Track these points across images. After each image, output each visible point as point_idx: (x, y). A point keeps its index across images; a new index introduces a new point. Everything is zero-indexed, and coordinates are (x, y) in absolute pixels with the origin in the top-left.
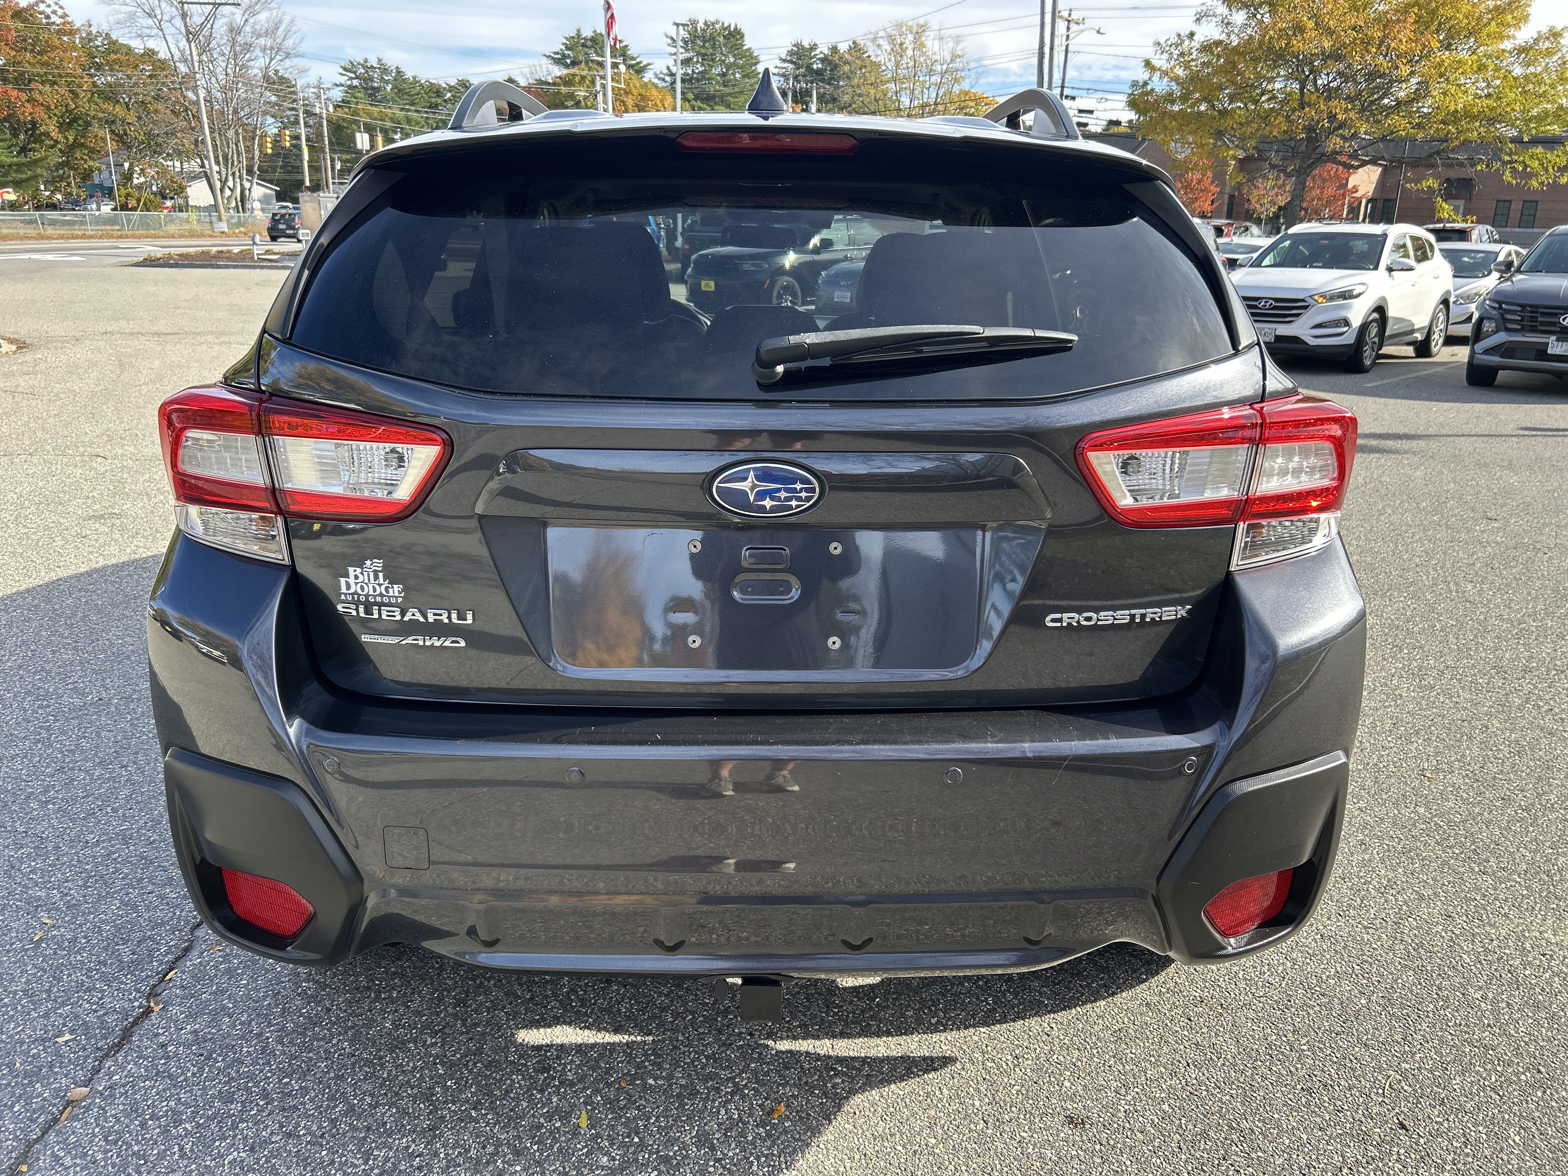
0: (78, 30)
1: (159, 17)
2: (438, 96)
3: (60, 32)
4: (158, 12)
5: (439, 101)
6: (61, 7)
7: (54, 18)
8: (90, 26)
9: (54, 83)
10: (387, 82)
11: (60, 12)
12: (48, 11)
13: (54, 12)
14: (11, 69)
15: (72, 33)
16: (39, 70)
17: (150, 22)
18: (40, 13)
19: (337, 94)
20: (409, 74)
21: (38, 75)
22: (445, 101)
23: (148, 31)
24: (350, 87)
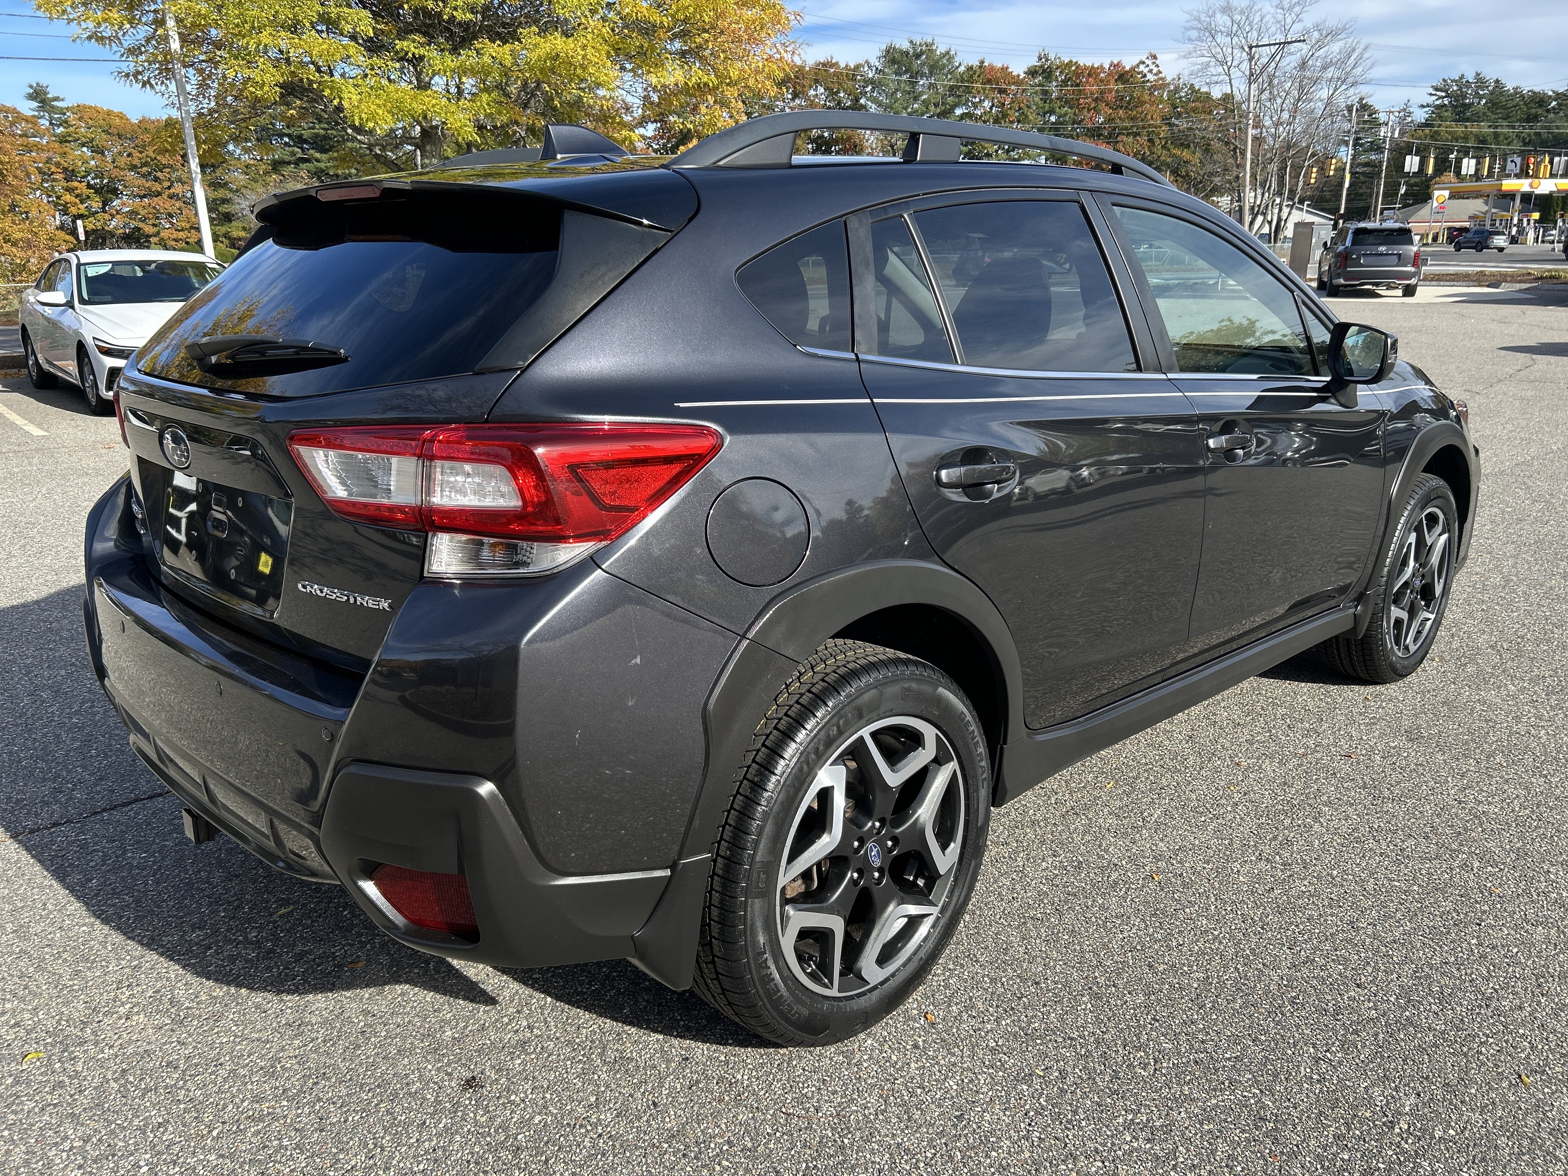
0: (1169, 84)
1: (1229, 64)
2: (1541, 106)
3: (1154, 88)
4: (1229, 59)
5: (1540, 111)
6: (1157, 66)
7: (1150, 77)
8: (1179, 79)
9: (1136, 134)
10: (1481, 97)
11: (1155, 70)
12: (1146, 70)
13: (1151, 71)
14: (1107, 126)
15: (1164, 86)
16: (1127, 124)
17: (1220, 69)
18: (1139, 73)
19: (1420, 116)
20: (1510, 86)
21: (1126, 128)
22: (1548, 111)
23: (1215, 79)
24: (1438, 107)
